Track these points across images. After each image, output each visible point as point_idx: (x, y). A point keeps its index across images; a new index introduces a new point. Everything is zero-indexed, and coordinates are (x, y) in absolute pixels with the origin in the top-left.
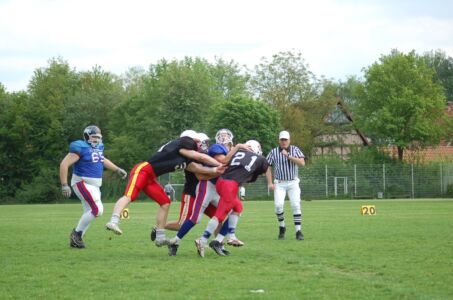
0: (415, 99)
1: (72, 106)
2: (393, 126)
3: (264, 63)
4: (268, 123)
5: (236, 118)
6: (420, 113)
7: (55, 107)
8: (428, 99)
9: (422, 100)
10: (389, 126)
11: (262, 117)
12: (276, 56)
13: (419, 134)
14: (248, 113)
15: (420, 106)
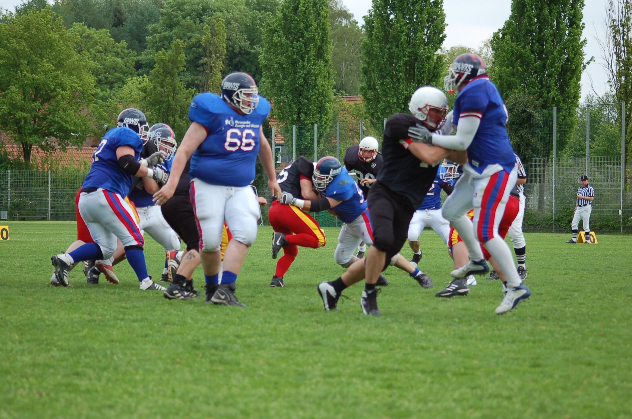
0: (57, 77)
2: (24, 114)
6: (63, 98)
8: (74, 78)
9: (65, 79)
10: (19, 114)
13: (61, 129)
15: (62, 87)
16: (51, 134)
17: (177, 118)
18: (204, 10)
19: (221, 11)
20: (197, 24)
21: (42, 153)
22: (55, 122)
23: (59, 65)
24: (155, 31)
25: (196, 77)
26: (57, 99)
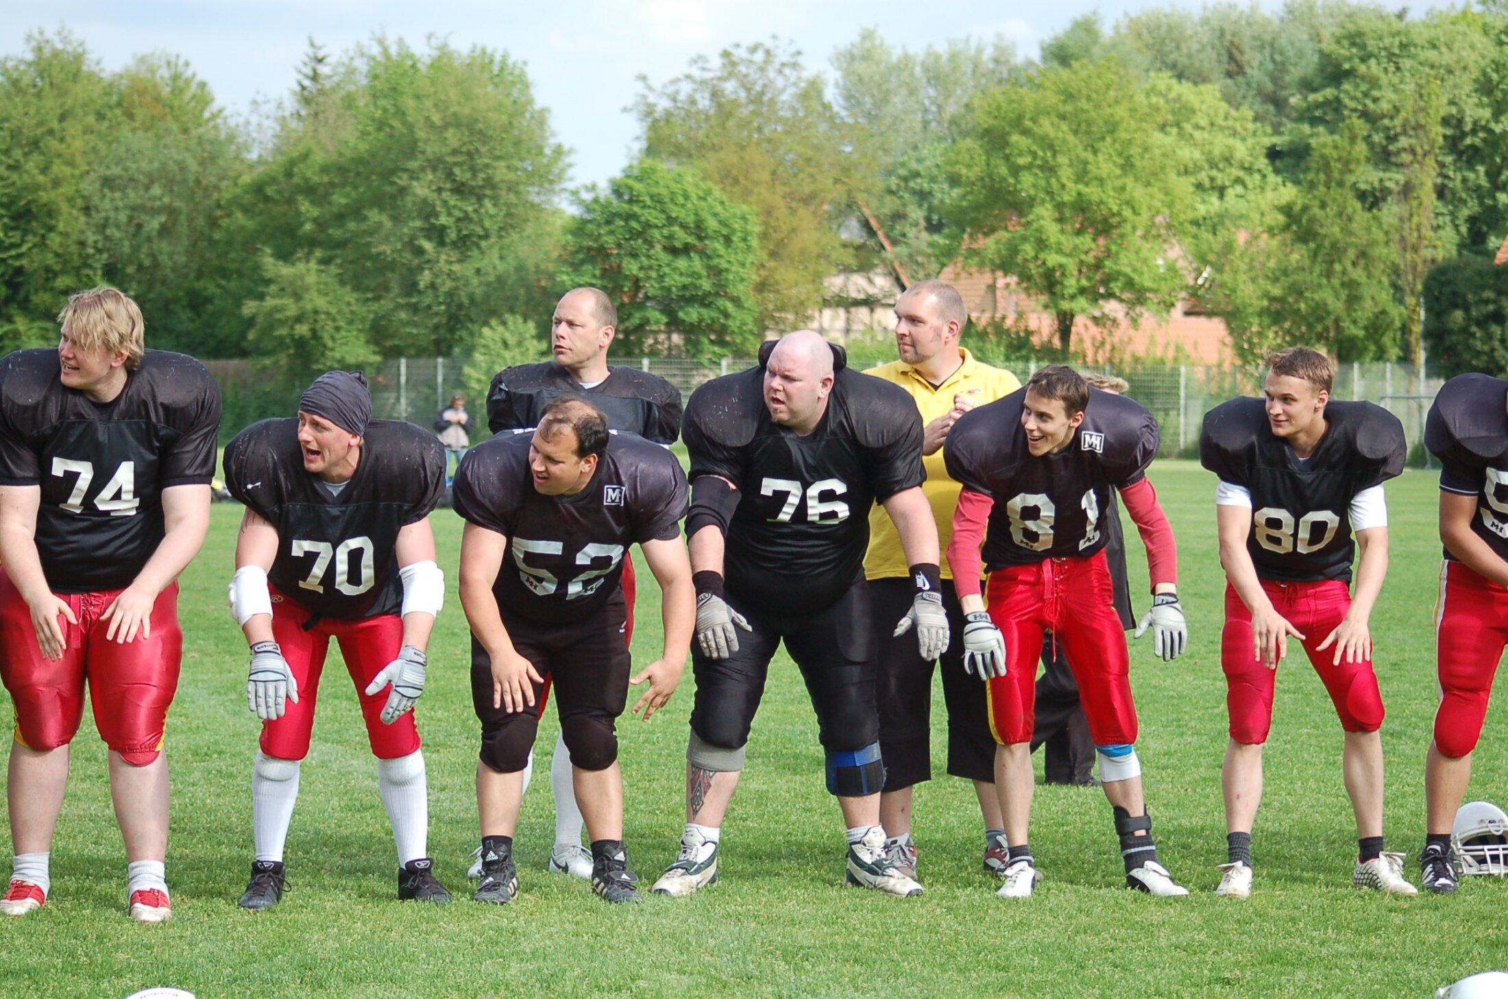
1: (116, 170)
2: (1062, 260)
3: (696, 72)
4: (728, 240)
5: (648, 225)
7: (67, 170)
8: (1154, 190)
9: (1138, 192)
10: (1053, 259)
11: (712, 224)
12: (726, 54)
13: (1130, 284)
14: (675, 212)
15: (1133, 209)
16: (1110, 295)
17: (1349, 267)
18: (1403, 46)
19: (1434, 46)
20: (1390, 75)
21: (1094, 330)
22: (1119, 273)
23: (1128, 166)
24: (1307, 86)
25: (1387, 175)
26: (1123, 230)
